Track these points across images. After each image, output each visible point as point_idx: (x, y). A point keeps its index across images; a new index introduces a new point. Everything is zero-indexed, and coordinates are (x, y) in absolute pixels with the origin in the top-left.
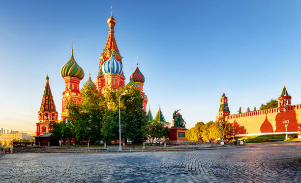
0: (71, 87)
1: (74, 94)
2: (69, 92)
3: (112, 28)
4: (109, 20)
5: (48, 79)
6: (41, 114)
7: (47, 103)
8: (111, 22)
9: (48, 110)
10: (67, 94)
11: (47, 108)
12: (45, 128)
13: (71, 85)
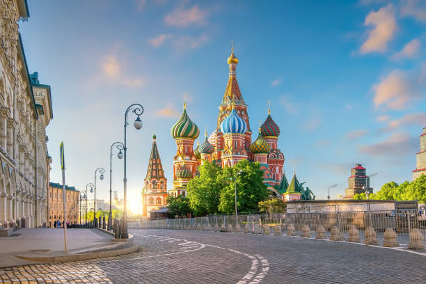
0: (184, 150)
1: (187, 158)
2: (182, 157)
3: (234, 69)
4: (229, 60)
5: (155, 137)
6: (147, 183)
7: (154, 168)
8: (233, 62)
9: (156, 177)
10: (180, 158)
11: (154, 174)
12: (153, 199)
13: (184, 147)
